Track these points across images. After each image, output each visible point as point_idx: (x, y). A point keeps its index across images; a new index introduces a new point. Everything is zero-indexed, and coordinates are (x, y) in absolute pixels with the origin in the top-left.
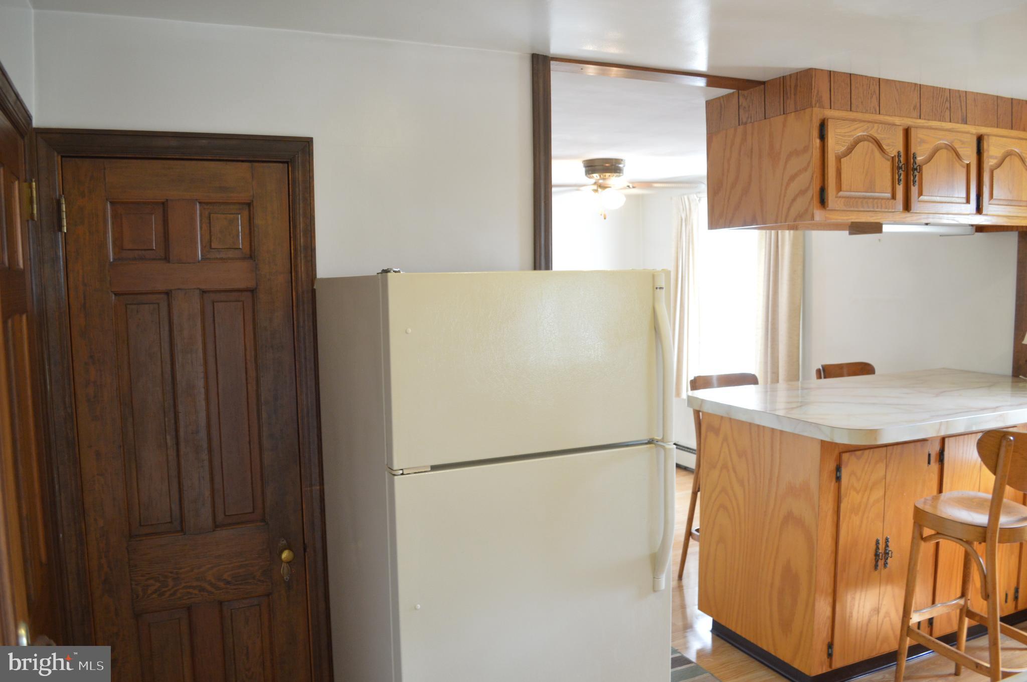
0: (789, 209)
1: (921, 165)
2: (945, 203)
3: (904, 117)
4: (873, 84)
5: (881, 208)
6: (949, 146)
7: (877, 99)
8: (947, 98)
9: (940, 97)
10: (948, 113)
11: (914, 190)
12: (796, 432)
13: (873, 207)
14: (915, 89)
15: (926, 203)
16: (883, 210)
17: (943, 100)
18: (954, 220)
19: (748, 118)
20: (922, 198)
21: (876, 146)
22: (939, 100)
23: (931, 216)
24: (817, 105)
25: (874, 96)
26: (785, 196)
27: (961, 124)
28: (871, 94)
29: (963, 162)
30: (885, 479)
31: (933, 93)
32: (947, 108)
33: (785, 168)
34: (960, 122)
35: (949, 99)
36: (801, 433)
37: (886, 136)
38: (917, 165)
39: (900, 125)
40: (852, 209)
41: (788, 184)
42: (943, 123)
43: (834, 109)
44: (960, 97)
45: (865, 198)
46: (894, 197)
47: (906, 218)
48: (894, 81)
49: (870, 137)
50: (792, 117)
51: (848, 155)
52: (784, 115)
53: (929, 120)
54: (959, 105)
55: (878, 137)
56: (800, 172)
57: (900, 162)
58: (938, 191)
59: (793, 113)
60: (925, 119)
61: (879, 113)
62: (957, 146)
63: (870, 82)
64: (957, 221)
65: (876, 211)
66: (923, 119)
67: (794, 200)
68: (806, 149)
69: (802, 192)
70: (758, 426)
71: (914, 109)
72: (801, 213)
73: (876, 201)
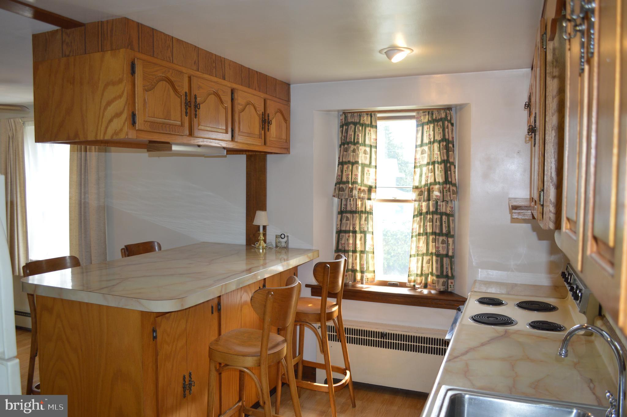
0: (107, 128)
1: (200, 103)
2: (214, 132)
3: (188, 68)
4: (168, 40)
5: (175, 132)
6: (216, 93)
7: (171, 52)
8: (214, 60)
9: (210, 59)
10: (214, 70)
11: (195, 120)
12: (120, 306)
13: (170, 131)
14: (195, 49)
15: (202, 131)
16: (176, 134)
17: (212, 62)
18: (219, 144)
19: (70, 52)
20: (200, 127)
21: (171, 86)
22: (209, 61)
23: (205, 140)
24: (129, 47)
25: (169, 50)
26: (103, 118)
27: (222, 79)
28: (167, 47)
29: (223, 104)
30: (186, 330)
31: (206, 55)
32: (214, 67)
33: (103, 95)
34: (221, 78)
35: (215, 61)
36: (124, 307)
37: (177, 80)
38: (198, 103)
39: (187, 74)
40: (155, 131)
41: (105, 108)
42: (212, 77)
43: (142, 53)
44: (221, 60)
45: (164, 123)
46: (182, 125)
47: (190, 140)
48: (182, 41)
49: (167, 78)
50: (108, 55)
51: (152, 89)
52: (102, 52)
53: (203, 73)
54: (221, 67)
55: (173, 79)
56: (115, 99)
57: (187, 100)
58: (210, 123)
59: (109, 52)
60: (201, 72)
61: (173, 63)
62: (220, 93)
63: (166, 38)
64: (221, 145)
65: (171, 134)
66: (200, 72)
67: (111, 121)
68: (120, 81)
69: (118, 115)
70: (87, 304)
71: (195, 64)
72: (117, 131)
73: (171, 126)
